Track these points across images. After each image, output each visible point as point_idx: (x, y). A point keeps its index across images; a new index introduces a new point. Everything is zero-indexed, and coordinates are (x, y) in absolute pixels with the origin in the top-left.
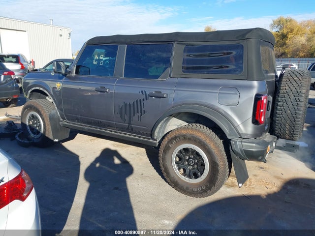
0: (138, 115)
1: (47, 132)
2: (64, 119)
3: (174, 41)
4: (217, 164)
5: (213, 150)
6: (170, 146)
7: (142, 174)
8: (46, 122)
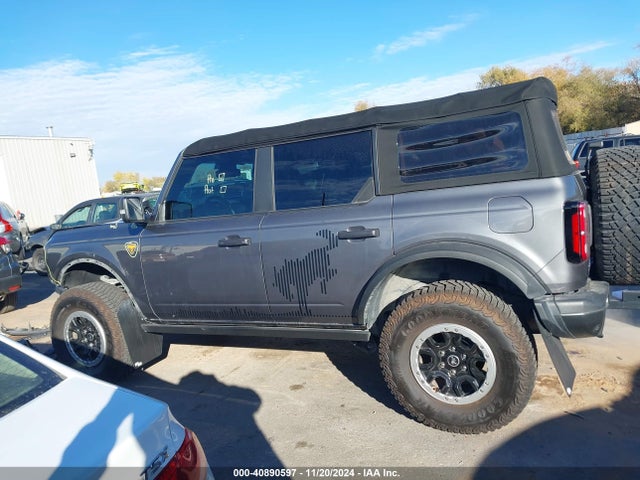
0: (319, 280)
1: (116, 350)
2: (149, 315)
3: (375, 125)
4: (513, 354)
5: (500, 328)
6: (404, 334)
7: (342, 406)
8: (111, 327)
